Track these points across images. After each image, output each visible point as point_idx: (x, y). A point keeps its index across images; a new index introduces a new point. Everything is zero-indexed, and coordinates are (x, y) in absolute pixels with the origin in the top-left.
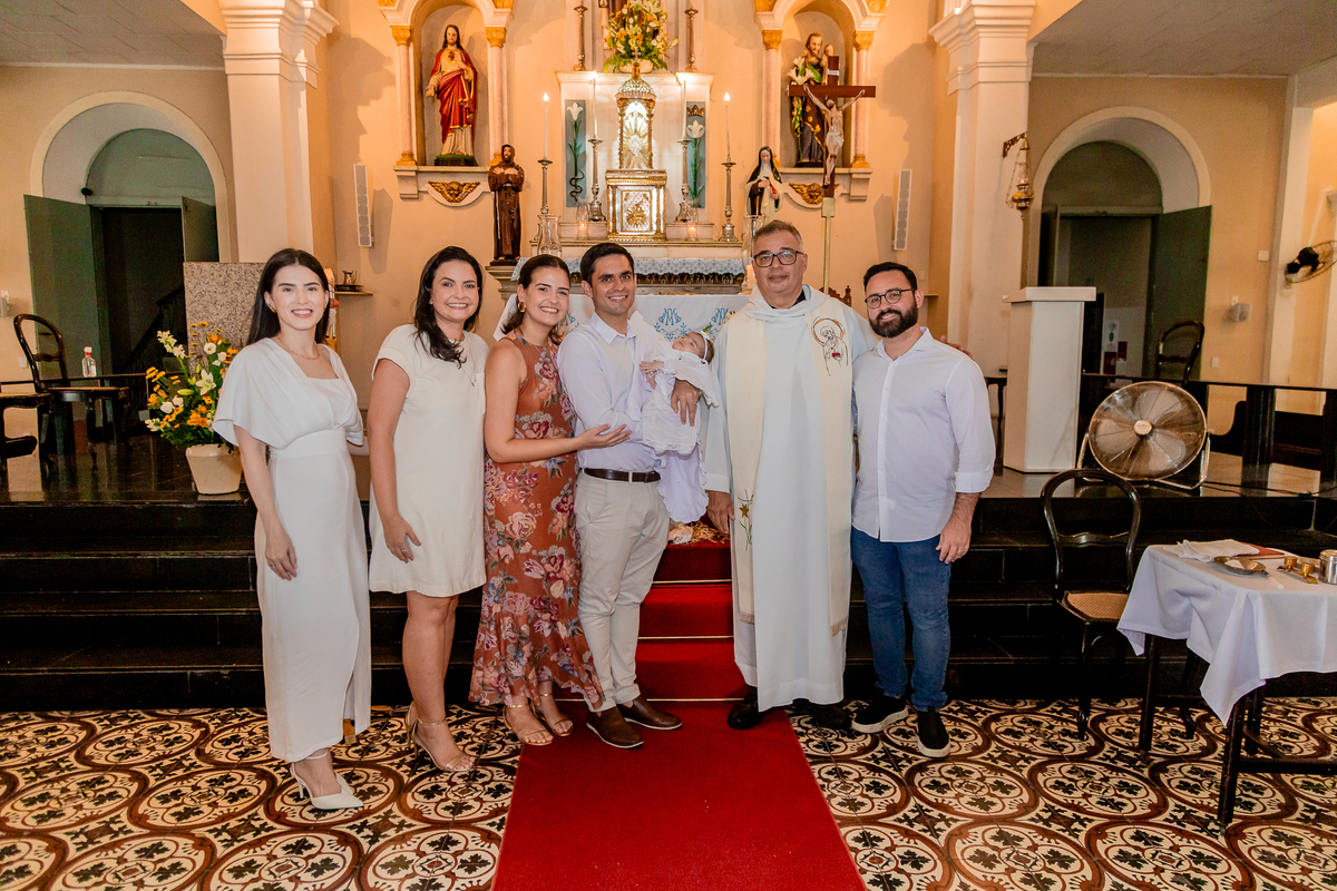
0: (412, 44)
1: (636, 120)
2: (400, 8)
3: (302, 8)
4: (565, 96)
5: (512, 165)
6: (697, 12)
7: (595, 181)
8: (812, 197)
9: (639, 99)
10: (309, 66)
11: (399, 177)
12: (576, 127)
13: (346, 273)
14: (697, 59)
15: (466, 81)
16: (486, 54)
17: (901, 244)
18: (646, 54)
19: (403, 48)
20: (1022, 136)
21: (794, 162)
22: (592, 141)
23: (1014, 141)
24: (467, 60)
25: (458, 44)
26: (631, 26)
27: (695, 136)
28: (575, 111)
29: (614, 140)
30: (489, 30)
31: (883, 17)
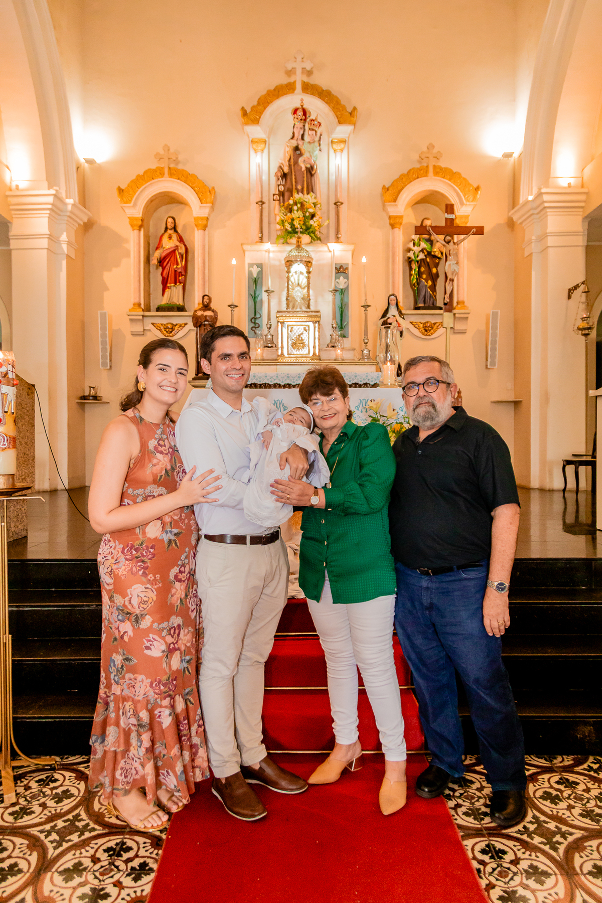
0: (142, 230)
1: (299, 276)
2: (135, 205)
3: (65, 204)
4: (248, 260)
5: (210, 309)
6: (342, 203)
7: (269, 319)
8: (426, 331)
9: (301, 261)
10: (69, 243)
11: (131, 320)
12: (256, 282)
13: (90, 387)
14: (342, 235)
15: (180, 254)
16: (194, 236)
17: (493, 364)
18: (306, 230)
19: (136, 232)
20: (583, 283)
21: (412, 306)
22: (266, 291)
23: (576, 287)
24: (181, 240)
25: (175, 229)
26: (295, 212)
27: (341, 287)
28: (255, 271)
29: (283, 290)
30: (196, 219)
31: (475, 205)
